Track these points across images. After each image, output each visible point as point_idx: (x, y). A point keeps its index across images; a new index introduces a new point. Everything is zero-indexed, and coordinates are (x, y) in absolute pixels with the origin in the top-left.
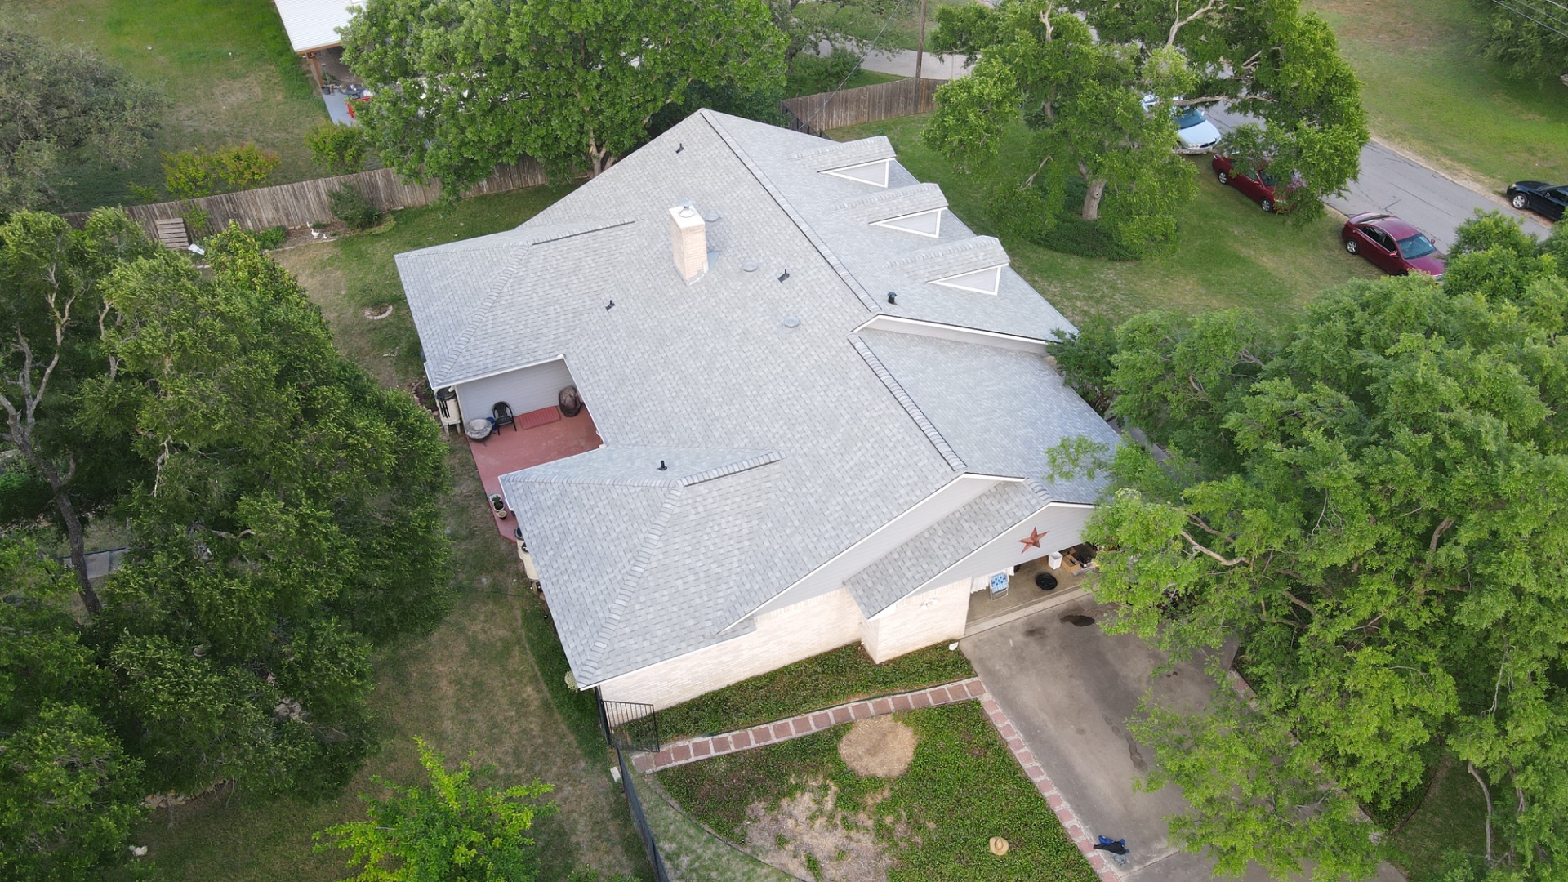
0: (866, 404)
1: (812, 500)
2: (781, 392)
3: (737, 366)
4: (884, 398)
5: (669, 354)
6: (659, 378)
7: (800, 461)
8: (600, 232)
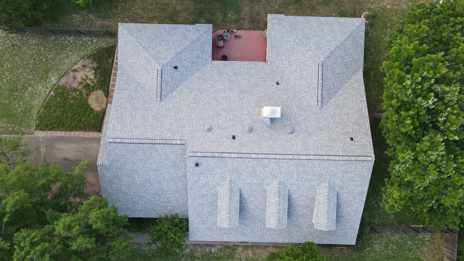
0: (154, 131)
1: (136, 102)
2: (183, 113)
3: (207, 107)
4: (151, 137)
5: (234, 91)
6: (225, 84)
7: (152, 105)
8: (317, 92)
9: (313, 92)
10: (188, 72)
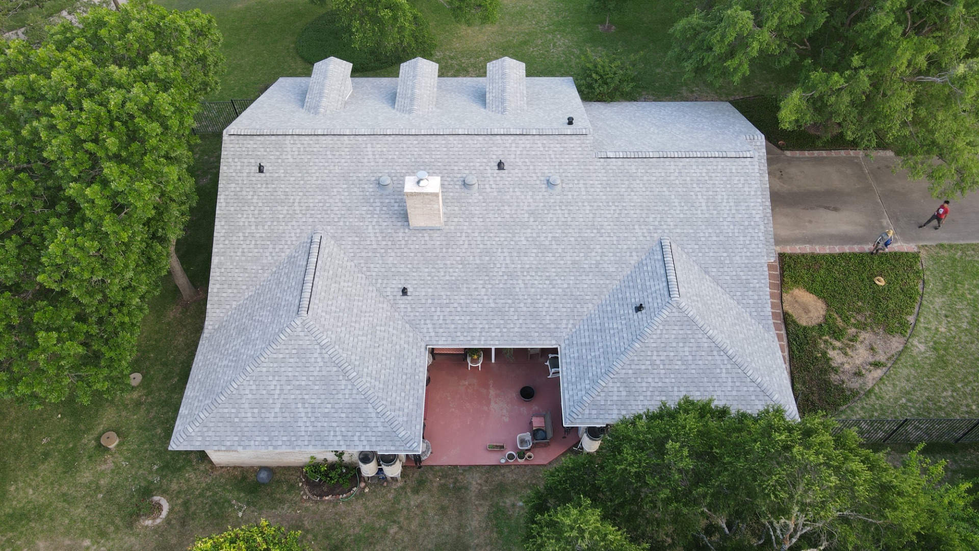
0: (663, 174)
1: (714, 238)
2: (609, 216)
3: (560, 231)
4: (667, 163)
5: (503, 269)
6: (522, 286)
7: (678, 231)
8: (319, 262)
10: (609, 309)
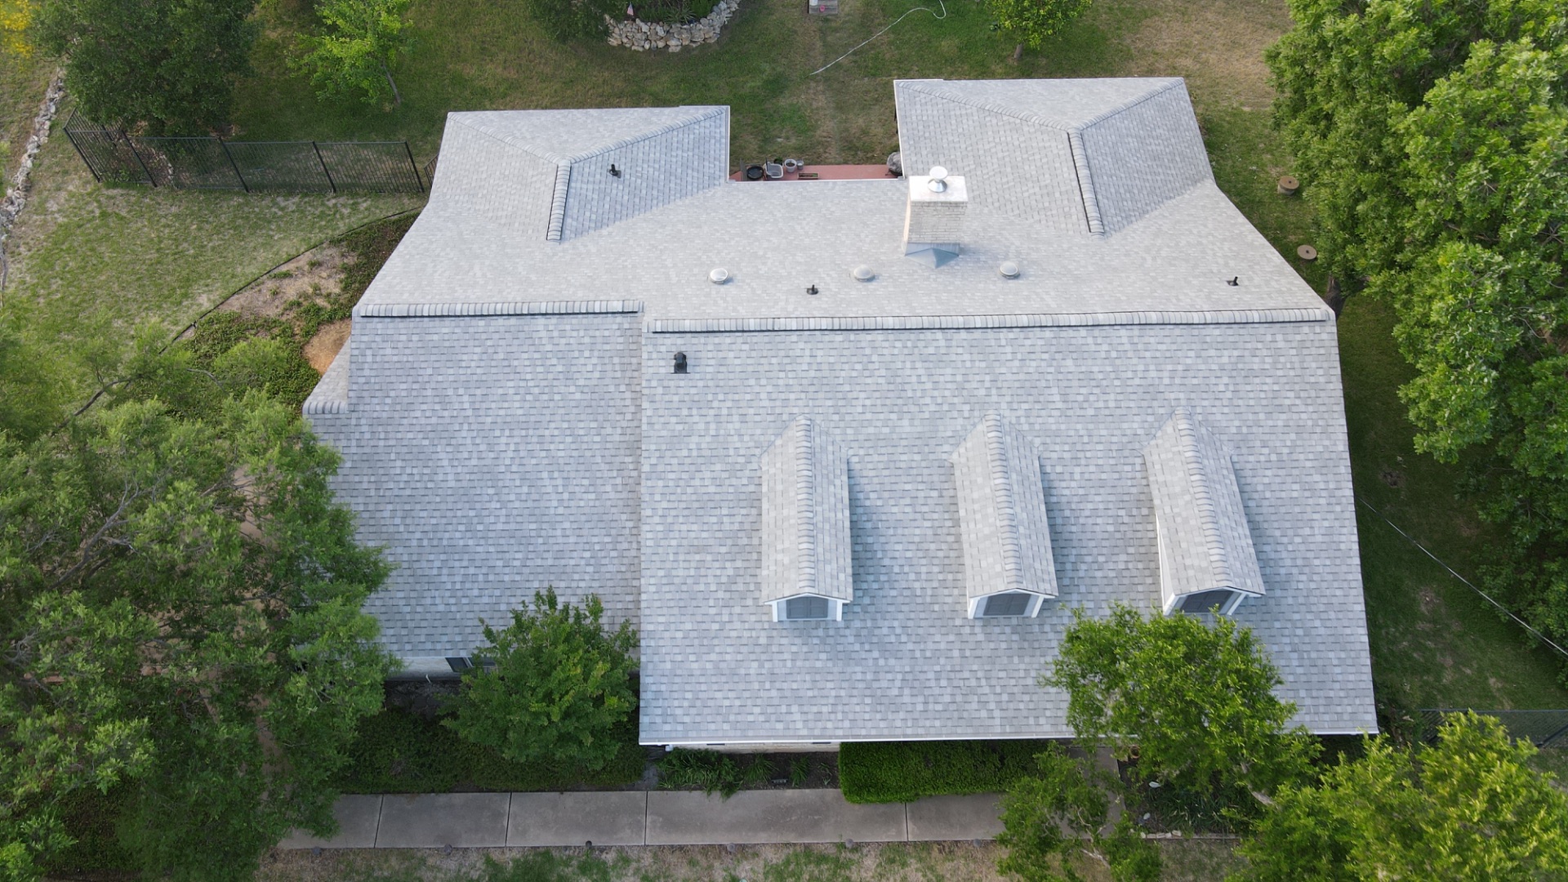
1: (475, 246)
2: (634, 258)
3: (716, 246)
5: (805, 222)
6: (776, 213)
7: (529, 250)
8: (1078, 198)
9: (1066, 202)
10: (655, 193)
